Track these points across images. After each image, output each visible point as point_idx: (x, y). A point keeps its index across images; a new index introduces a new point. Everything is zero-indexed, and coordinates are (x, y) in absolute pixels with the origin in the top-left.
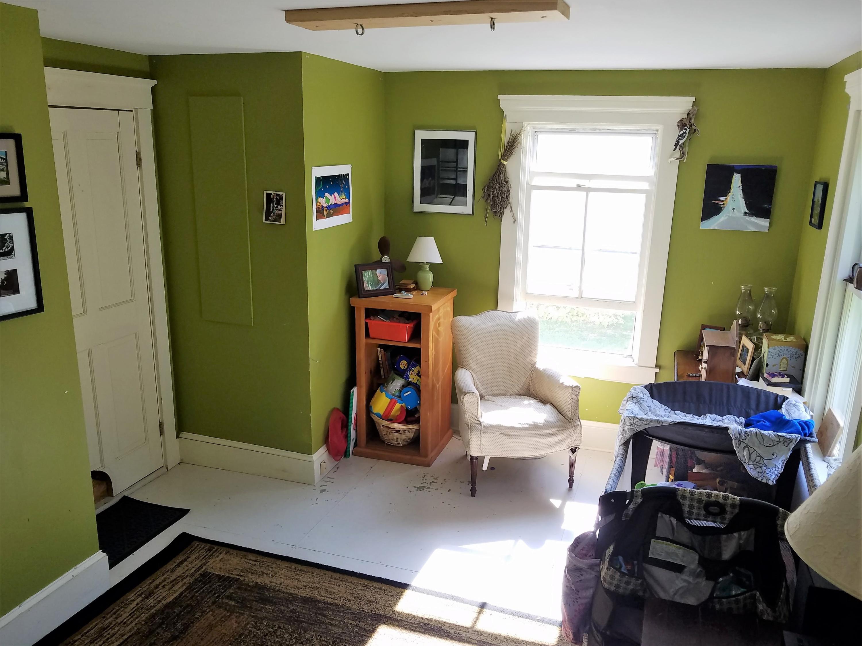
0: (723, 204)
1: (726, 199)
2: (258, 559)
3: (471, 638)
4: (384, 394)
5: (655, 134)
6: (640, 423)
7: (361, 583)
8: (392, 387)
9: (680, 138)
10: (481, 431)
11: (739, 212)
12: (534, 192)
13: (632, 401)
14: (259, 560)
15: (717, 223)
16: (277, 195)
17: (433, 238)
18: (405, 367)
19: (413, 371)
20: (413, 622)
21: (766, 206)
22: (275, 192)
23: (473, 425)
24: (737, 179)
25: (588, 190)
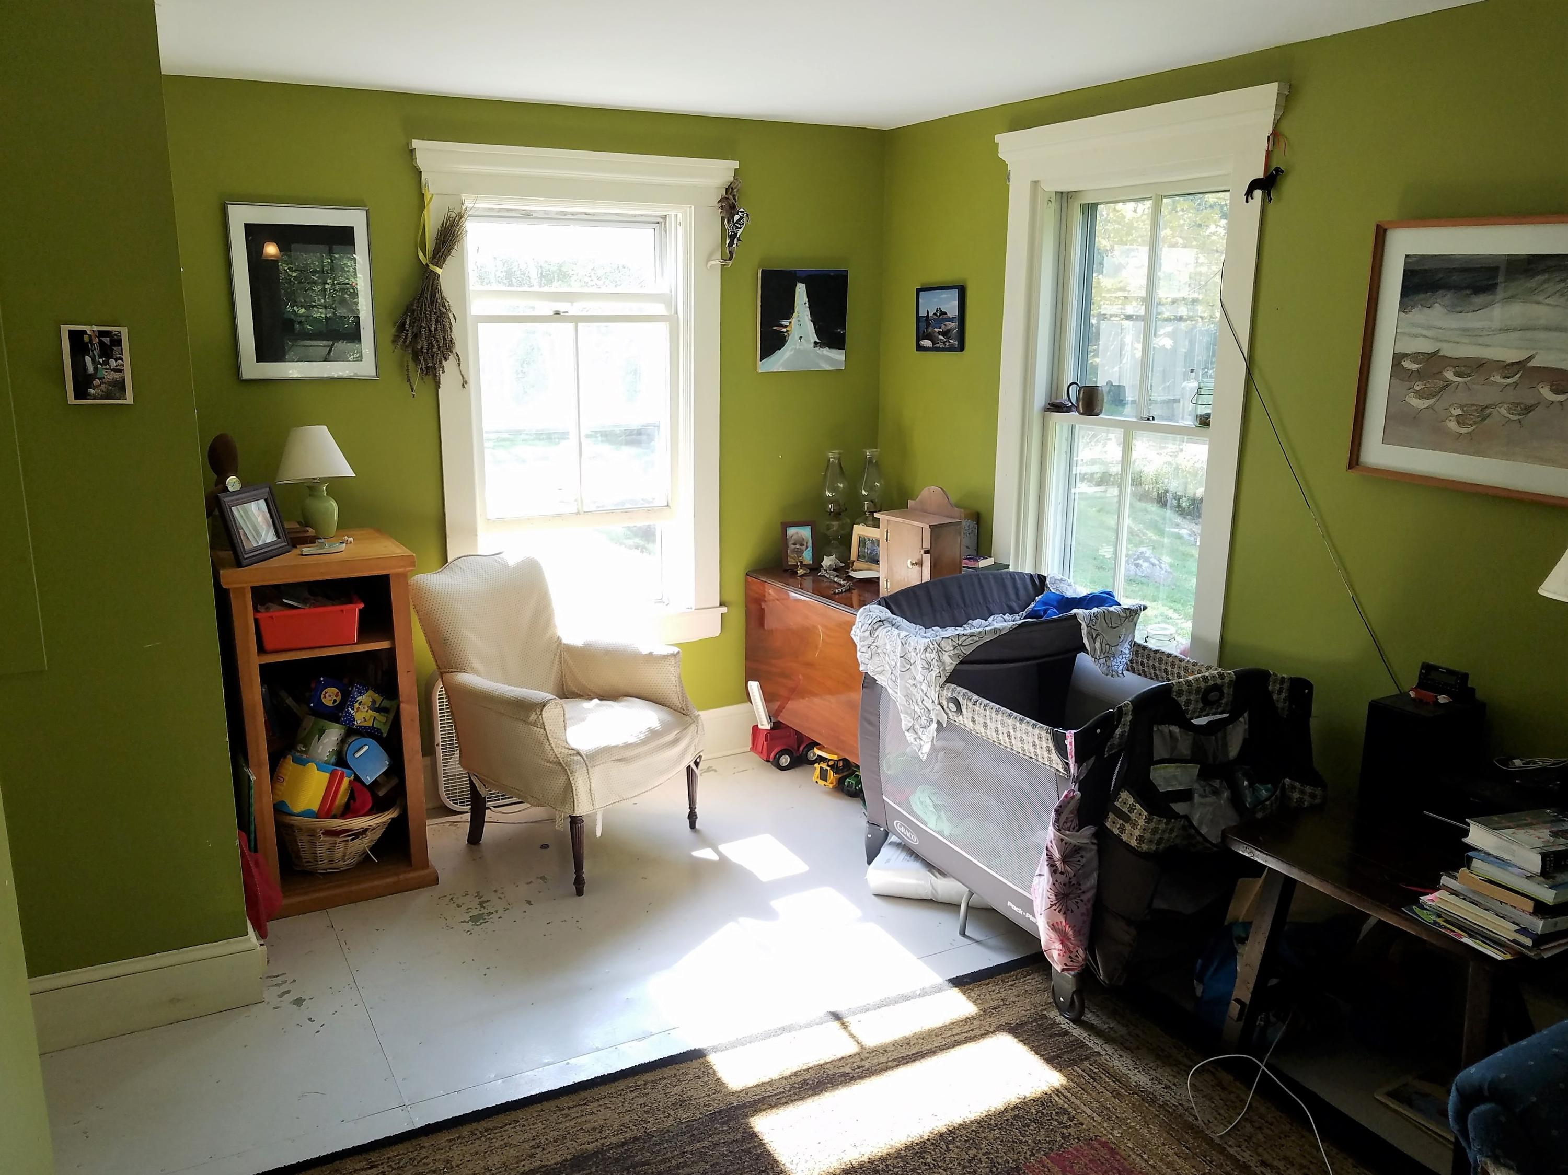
0: (787, 331)
1: (790, 323)
2: (372, 1162)
3: (882, 1063)
4: (312, 767)
5: (658, 223)
6: (970, 640)
7: (623, 1087)
8: (321, 747)
9: (737, 225)
10: (587, 766)
11: (808, 341)
12: (481, 327)
13: (884, 626)
14: (377, 1161)
15: (781, 361)
16: (102, 334)
17: (325, 427)
18: (335, 701)
19: (360, 704)
20: (782, 1090)
21: (839, 330)
22: (95, 328)
23: (569, 759)
24: (801, 291)
25: (577, 320)
